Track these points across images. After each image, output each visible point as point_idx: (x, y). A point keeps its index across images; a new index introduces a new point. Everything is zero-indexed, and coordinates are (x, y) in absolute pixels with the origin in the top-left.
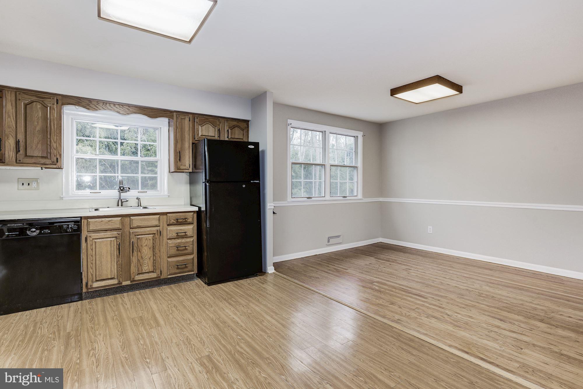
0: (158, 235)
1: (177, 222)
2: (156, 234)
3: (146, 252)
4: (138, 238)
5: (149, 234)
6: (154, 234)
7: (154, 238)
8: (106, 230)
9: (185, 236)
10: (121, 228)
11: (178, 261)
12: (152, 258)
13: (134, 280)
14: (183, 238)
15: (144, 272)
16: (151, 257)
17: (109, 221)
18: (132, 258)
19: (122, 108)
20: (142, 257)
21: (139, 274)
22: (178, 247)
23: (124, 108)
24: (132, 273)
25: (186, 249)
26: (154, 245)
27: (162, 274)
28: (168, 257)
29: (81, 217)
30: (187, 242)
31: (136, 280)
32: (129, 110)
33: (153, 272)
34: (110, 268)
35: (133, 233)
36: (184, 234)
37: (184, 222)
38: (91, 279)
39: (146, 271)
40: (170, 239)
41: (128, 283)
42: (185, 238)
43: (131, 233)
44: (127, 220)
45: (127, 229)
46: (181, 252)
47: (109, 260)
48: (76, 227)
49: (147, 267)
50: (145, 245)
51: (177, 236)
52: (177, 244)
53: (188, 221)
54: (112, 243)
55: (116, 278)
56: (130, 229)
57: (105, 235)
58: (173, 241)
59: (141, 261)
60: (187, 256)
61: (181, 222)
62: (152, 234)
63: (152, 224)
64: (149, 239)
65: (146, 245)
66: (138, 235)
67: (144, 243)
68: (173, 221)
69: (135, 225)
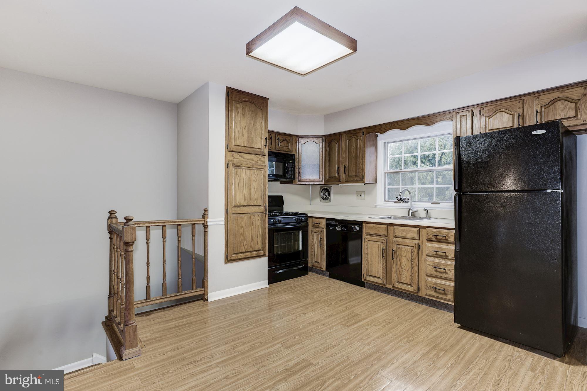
0: (416, 249)
1: (436, 238)
2: (415, 247)
3: (405, 263)
4: (399, 248)
5: (408, 246)
6: (413, 247)
7: (413, 251)
8: (377, 235)
9: (445, 257)
10: (386, 235)
11: (436, 283)
12: (410, 271)
13: (394, 286)
14: (444, 258)
15: (403, 282)
16: (409, 269)
17: (378, 227)
18: (393, 265)
19: (403, 124)
20: (401, 267)
21: (398, 282)
22: (436, 268)
23: (405, 124)
24: (393, 279)
25: (446, 273)
26: (412, 258)
27: (420, 291)
28: (427, 276)
29: (362, 222)
30: (447, 265)
31: (395, 287)
32: (409, 124)
33: (410, 285)
34: (377, 268)
35: (395, 241)
36: (444, 254)
37: (444, 241)
38: (366, 272)
39: (405, 282)
40: (429, 256)
41: (390, 287)
42: (446, 260)
43: (393, 242)
44: (391, 228)
45: (391, 237)
46: (440, 275)
47: (377, 261)
48: (358, 229)
49: (405, 279)
50: (404, 255)
51: (435, 254)
52: (436, 264)
53: (449, 240)
54: (379, 246)
55: (382, 279)
56: (394, 237)
57: (375, 239)
58: (433, 259)
59: (401, 270)
60: (449, 281)
61: (440, 239)
62: (412, 246)
63: (411, 236)
64: (408, 251)
65: (405, 257)
66: (399, 245)
67: (404, 254)
68: (431, 236)
69: (397, 235)
